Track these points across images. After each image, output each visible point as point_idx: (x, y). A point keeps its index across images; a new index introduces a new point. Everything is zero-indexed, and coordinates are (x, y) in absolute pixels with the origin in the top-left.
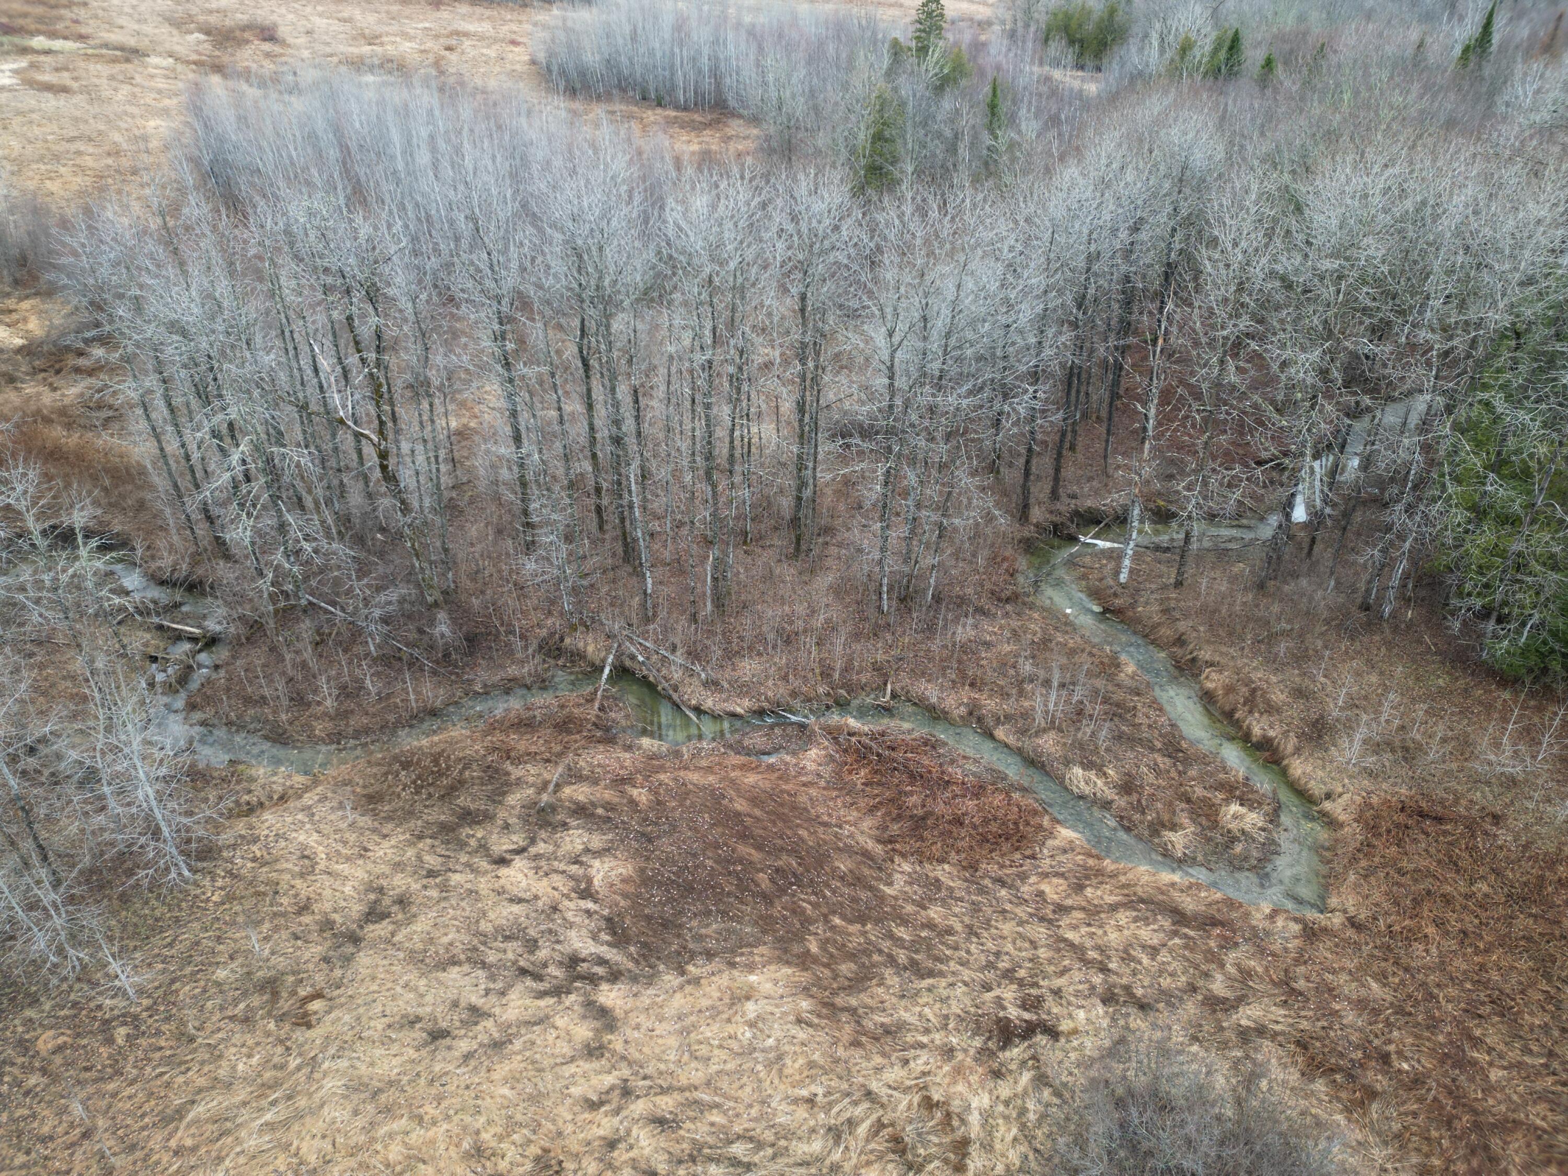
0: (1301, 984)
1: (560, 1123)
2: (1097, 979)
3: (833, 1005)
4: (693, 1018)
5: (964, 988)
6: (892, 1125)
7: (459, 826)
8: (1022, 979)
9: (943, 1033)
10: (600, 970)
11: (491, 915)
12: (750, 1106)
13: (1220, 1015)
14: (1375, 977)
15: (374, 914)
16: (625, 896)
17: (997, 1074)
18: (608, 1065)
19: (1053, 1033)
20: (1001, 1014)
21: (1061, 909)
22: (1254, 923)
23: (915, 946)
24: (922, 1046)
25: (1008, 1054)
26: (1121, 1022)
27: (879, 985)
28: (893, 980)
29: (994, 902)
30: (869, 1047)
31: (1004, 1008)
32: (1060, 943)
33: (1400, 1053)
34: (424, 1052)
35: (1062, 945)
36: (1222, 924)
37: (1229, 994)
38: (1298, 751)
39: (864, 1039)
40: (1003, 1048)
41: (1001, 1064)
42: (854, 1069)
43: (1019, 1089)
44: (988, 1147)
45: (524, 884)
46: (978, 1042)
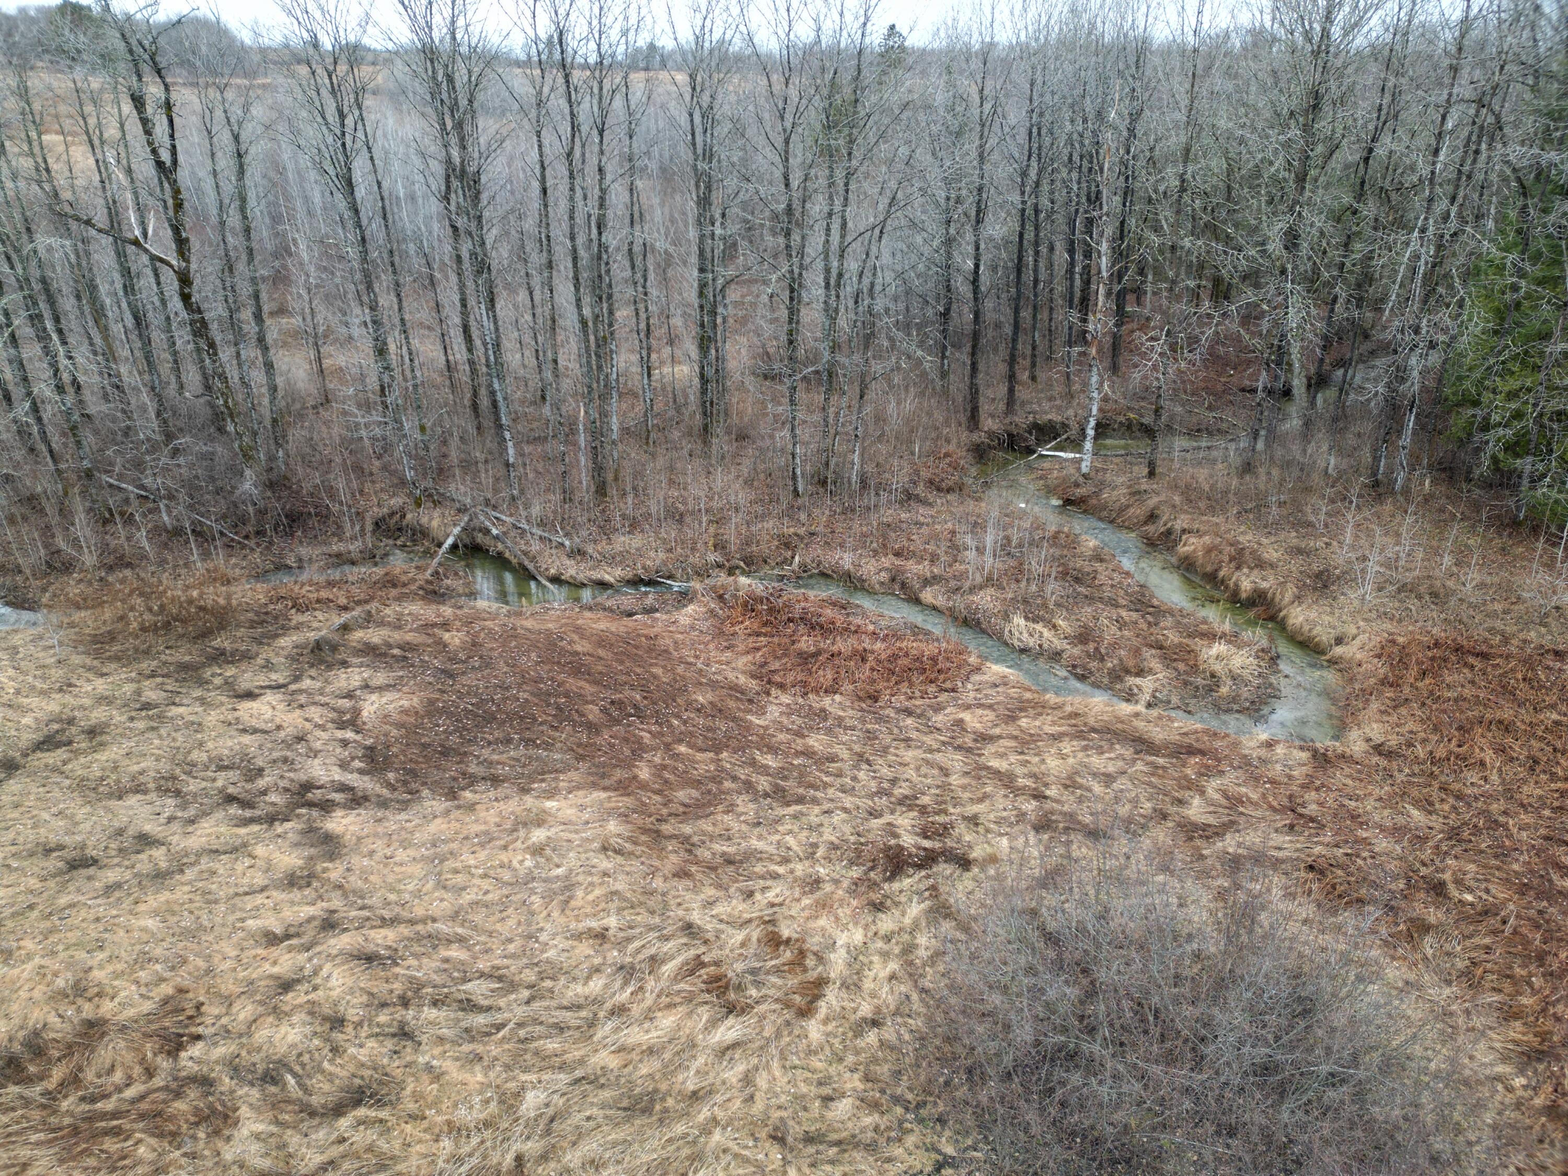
0: (1312, 809)
1: (217, 959)
2: (1030, 806)
3: (657, 832)
4: (454, 846)
5: (844, 815)
6: (717, 963)
7: (203, 665)
8: (924, 807)
9: (807, 863)
10: (338, 797)
11: (210, 745)
12: (510, 940)
13: (1198, 842)
14: (1416, 803)
15: (48, 743)
16: (399, 725)
17: (878, 907)
18: (314, 895)
19: (965, 863)
20: (893, 842)
21: (984, 738)
22: (1246, 752)
23: (782, 773)
24: (775, 876)
25: (896, 886)
26: (1060, 850)
27: (727, 812)
28: (746, 806)
29: (896, 731)
30: (699, 876)
31: (896, 836)
32: (980, 772)
33: (1458, 882)
34: (51, 884)
35: (984, 773)
36: (1202, 753)
37: (1211, 820)
38: (1298, 598)
39: (693, 869)
40: (891, 879)
41: (886, 896)
42: (673, 902)
43: (907, 921)
44: (852, 985)
45: (268, 716)
46: (856, 872)
